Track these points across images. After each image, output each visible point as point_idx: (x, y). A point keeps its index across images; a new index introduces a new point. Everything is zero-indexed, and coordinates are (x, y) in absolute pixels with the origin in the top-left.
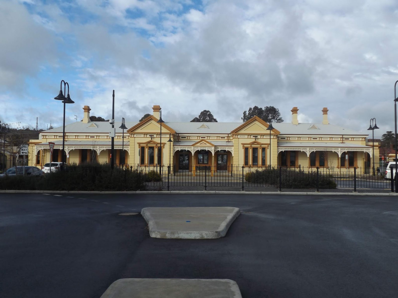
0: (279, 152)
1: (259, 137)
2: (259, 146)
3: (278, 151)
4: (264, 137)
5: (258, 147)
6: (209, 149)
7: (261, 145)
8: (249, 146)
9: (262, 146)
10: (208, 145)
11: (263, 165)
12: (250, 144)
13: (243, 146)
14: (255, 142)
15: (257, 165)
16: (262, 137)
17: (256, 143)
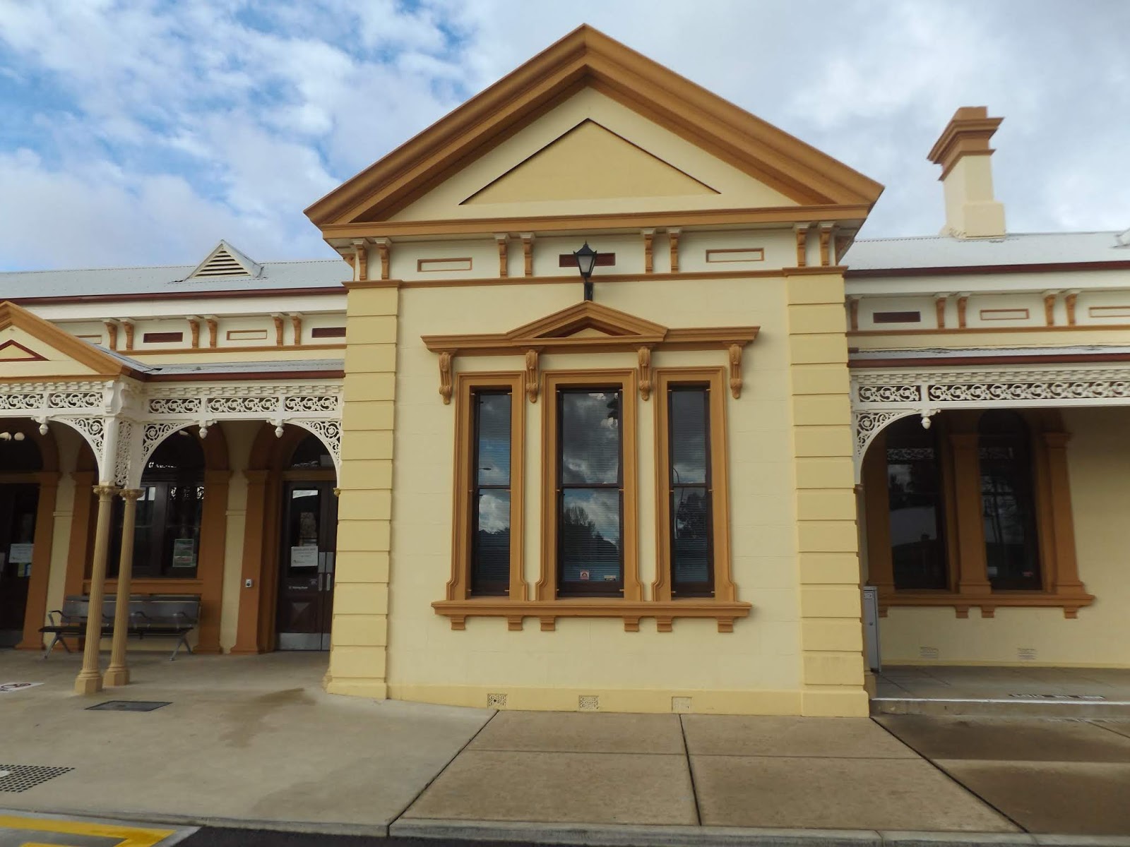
0: (876, 431)
1: (630, 260)
2: (629, 361)
3: (863, 419)
4: (693, 261)
5: (626, 372)
6: (67, 415)
7: (656, 347)
8: (517, 364)
9: (672, 360)
10: (60, 363)
11: (680, 589)
12: (531, 340)
13: (447, 373)
14: (587, 323)
15: (615, 589)
16: (663, 264)
17: (590, 335)
